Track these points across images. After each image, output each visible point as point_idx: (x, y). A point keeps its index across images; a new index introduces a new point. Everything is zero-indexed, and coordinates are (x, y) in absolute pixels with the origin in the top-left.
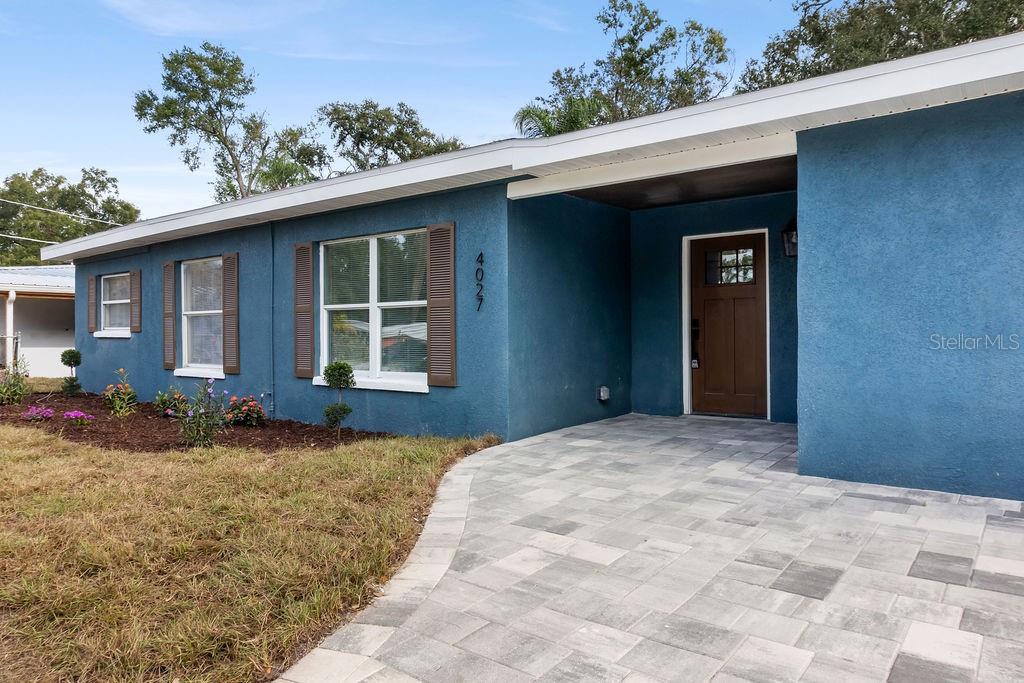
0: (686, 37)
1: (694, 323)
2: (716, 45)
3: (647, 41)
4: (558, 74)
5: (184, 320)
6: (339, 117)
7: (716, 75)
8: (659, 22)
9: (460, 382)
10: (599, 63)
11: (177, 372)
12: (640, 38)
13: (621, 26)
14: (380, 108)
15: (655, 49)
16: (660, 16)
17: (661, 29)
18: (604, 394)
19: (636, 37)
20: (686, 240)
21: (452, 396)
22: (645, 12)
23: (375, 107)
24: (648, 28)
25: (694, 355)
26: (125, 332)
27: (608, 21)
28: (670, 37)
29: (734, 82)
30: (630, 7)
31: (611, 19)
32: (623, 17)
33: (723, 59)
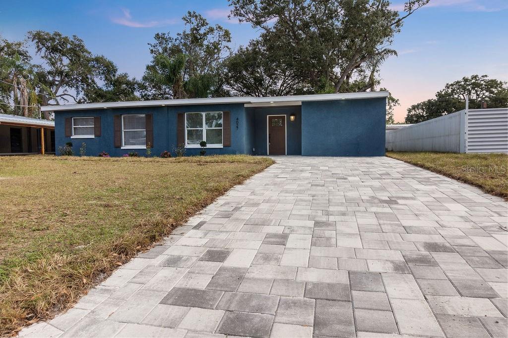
0: (217, 31)
1: (269, 135)
2: (227, 34)
3: (202, 31)
4: (158, 34)
5: (123, 132)
6: (40, 39)
7: (227, 47)
8: (207, 24)
9: (232, 145)
10: (178, 34)
11: (122, 148)
12: (200, 29)
13: (193, 23)
14: (63, 36)
15: (205, 34)
16: (207, 21)
17: (208, 27)
18: (254, 150)
19: (198, 29)
20: (268, 116)
21: (229, 148)
22: (201, 19)
23: (59, 35)
24: (203, 25)
25: (269, 142)
27: (187, 21)
28: (211, 30)
29: (235, 51)
30: (196, 16)
31: (189, 20)
32: (193, 20)
33: (229, 41)
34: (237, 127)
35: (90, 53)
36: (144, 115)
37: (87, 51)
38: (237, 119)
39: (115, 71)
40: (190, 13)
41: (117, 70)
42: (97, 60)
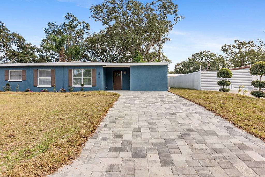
0: (82, 24)
1: (114, 80)
2: (87, 26)
3: (75, 23)
4: (49, 23)
5: (38, 79)
7: (87, 32)
8: (77, 20)
9: (96, 86)
10: (61, 24)
11: (38, 87)
12: (73, 23)
13: (70, 19)
15: (76, 25)
16: (77, 19)
17: (78, 21)
18: (106, 88)
19: (72, 22)
20: (113, 71)
22: (74, 17)
24: (75, 20)
26: (21, 80)
27: (67, 18)
28: (80, 23)
29: (92, 34)
30: (72, 16)
31: (68, 17)
32: (70, 17)
33: (89, 29)
34: (99, 77)
35: (9, 31)
36: (50, 70)
37: (7, 30)
38: (99, 73)
39: (24, 41)
40: (68, 14)
41: (25, 41)
42: (13, 35)
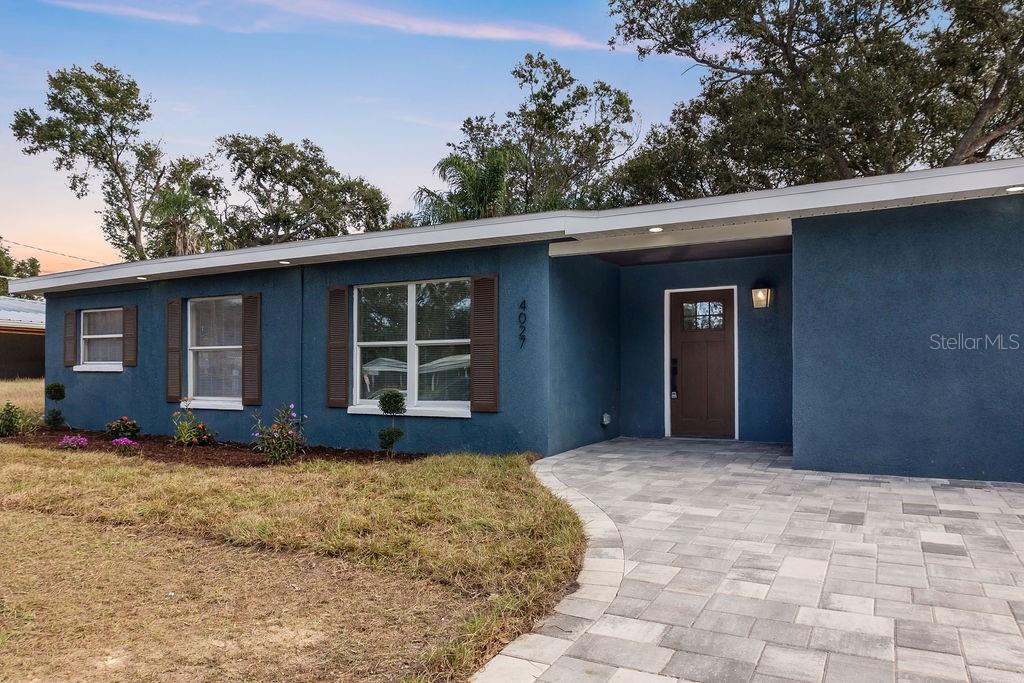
0: (595, 97)
1: (673, 361)
2: (622, 103)
3: (559, 100)
4: (469, 121)
6: (240, 149)
7: (622, 133)
8: (572, 80)
9: (502, 409)
10: (510, 115)
11: (183, 405)
12: (554, 95)
13: (536, 82)
14: (283, 143)
15: (567, 106)
16: (572, 75)
17: (573, 87)
19: (550, 94)
20: (667, 293)
21: (492, 420)
22: (558, 70)
23: (278, 141)
24: (562, 86)
25: (673, 388)
26: (117, 365)
27: (524, 76)
28: (581, 95)
29: (640, 142)
30: (545, 65)
31: (527, 74)
32: (539, 73)
33: (628, 119)
34: (523, 338)
35: (338, 175)
37: (330, 171)
38: (523, 305)
39: (384, 208)
40: (529, 57)
41: (387, 207)
42: (348, 187)
